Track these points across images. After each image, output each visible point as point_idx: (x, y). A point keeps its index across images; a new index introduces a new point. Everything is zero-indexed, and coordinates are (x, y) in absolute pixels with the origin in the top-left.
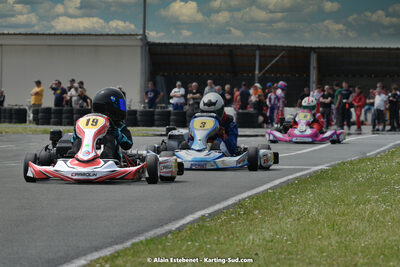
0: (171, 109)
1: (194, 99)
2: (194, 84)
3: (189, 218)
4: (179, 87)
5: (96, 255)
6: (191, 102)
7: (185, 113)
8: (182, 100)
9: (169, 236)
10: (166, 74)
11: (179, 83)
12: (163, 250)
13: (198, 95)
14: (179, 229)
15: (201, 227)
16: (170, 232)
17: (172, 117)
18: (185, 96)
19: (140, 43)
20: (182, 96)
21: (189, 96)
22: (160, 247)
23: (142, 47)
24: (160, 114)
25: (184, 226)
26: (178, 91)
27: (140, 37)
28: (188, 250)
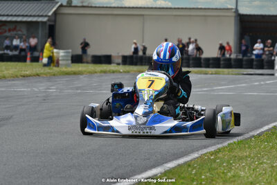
0: (254, 57)
1: (269, 51)
2: (269, 41)
3: (266, 128)
4: (260, 43)
5: (205, 151)
6: (267, 53)
7: (263, 60)
8: (261, 52)
9: (253, 139)
10: (251, 34)
11: (259, 40)
12: (249, 147)
13: (271, 48)
14: (259, 135)
15: (273, 133)
16: (253, 136)
17: (255, 63)
18: (263, 49)
19: (234, 14)
20: (261, 49)
21: (266, 49)
22: (247, 146)
23: (235, 17)
24: (247, 60)
25: (263, 132)
26: (259, 46)
27: (233, 10)
28: (265, 148)
